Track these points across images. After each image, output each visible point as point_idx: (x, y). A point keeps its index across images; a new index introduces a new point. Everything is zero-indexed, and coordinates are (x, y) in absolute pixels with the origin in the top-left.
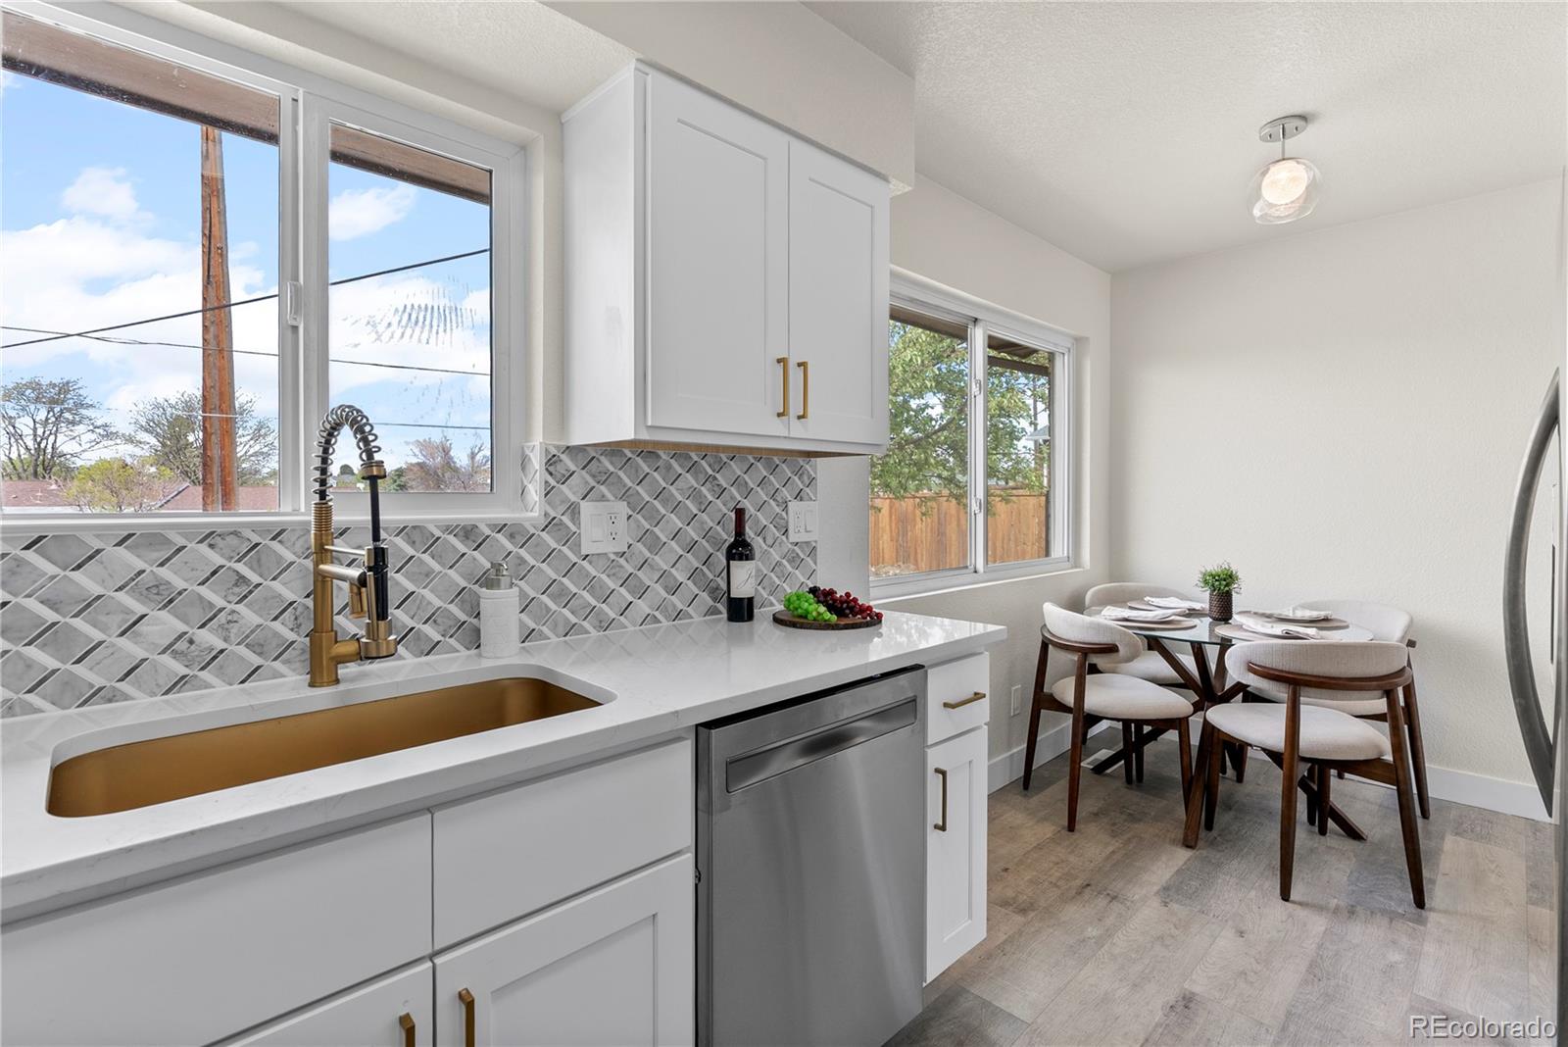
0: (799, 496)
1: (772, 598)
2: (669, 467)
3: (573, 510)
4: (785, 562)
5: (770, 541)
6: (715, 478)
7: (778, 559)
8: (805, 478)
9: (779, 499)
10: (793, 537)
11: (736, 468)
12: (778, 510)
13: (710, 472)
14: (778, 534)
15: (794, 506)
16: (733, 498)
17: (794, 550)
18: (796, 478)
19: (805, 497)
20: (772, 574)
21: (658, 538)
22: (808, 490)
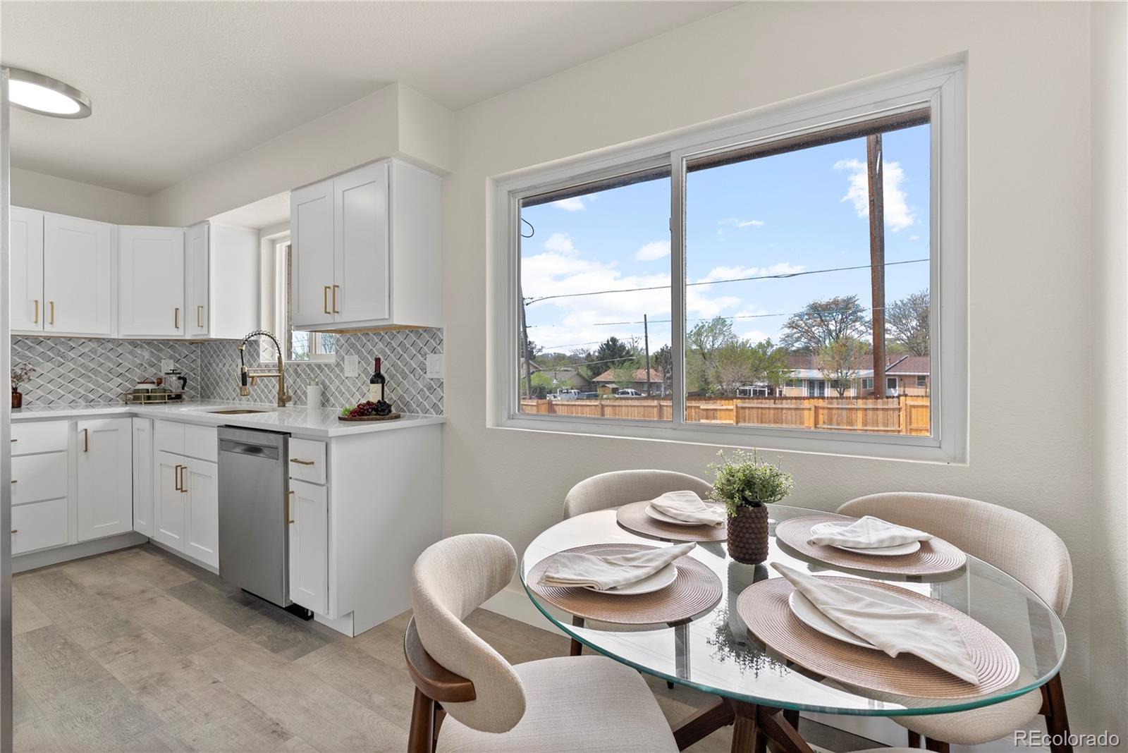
0: (434, 351)
1: (418, 409)
2: (373, 339)
3: (343, 359)
4: (425, 389)
5: (417, 377)
6: (391, 343)
7: (421, 387)
8: (437, 339)
9: (423, 353)
10: (428, 376)
11: (400, 337)
12: (422, 359)
13: (389, 340)
14: (421, 373)
15: (430, 357)
16: (399, 353)
17: (430, 383)
18: (432, 341)
19: (437, 351)
20: (418, 396)
21: (368, 372)
22: (438, 347)
